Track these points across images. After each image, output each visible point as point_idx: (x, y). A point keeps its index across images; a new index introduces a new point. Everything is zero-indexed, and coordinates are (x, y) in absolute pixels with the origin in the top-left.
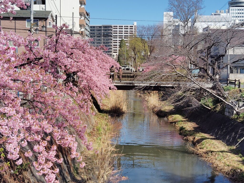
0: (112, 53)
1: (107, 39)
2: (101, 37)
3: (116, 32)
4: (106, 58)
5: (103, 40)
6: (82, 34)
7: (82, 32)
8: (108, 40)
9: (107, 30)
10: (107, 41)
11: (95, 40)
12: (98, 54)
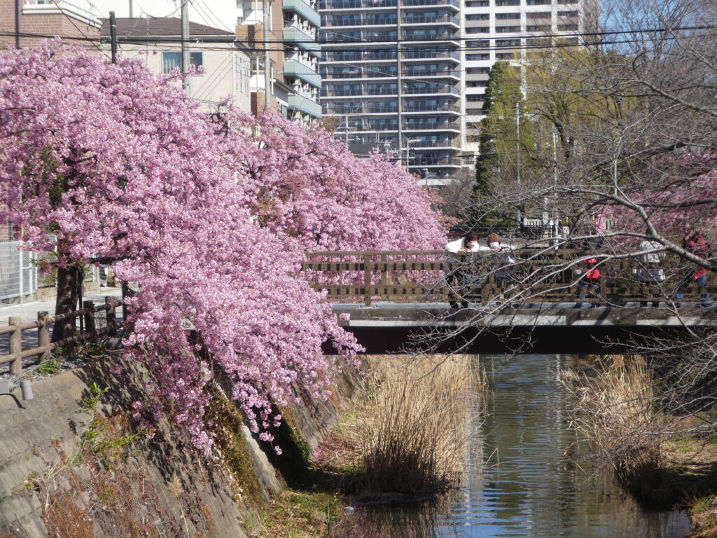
0: (459, 146)
1: (428, 64)
2: (397, 58)
3: (480, 23)
4: (342, 174)
5: (406, 69)
6: (251, 41)
7: (251, 29)
8: (433, 68)
9: (426, 15)
10: (429, 74)
11: (359, 75)
12: (295, 153)
